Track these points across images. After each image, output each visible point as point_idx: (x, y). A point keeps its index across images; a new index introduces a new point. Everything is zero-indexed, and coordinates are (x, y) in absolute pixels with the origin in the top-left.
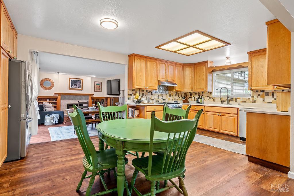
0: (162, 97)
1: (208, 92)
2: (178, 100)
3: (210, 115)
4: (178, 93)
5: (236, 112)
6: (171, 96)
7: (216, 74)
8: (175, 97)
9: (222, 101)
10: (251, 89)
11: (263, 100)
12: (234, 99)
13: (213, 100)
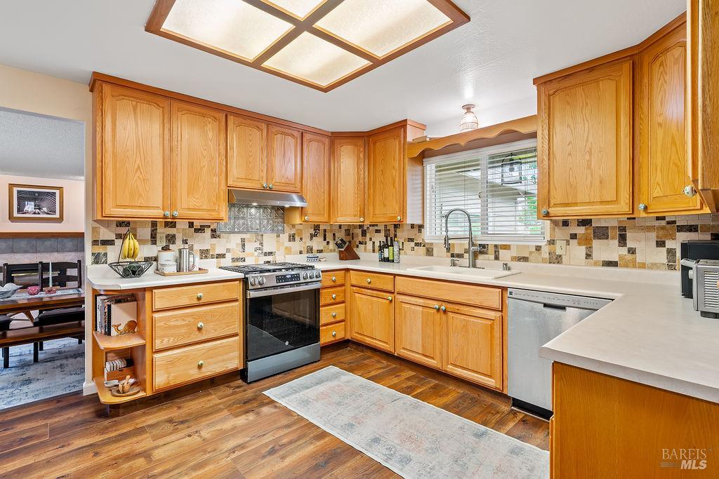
0: (257, 245)
1: (412, 226)
2: (320, 251)
3: (413, 307)
4: (322, 228)
5: (496, 303)
6: (294, 240)
7: (433, 166)
8: (309, 243)
9: (453, 256)
10: (547, 215)
11: (588, 256)
12: (491, 250)
13: (428, 250)
